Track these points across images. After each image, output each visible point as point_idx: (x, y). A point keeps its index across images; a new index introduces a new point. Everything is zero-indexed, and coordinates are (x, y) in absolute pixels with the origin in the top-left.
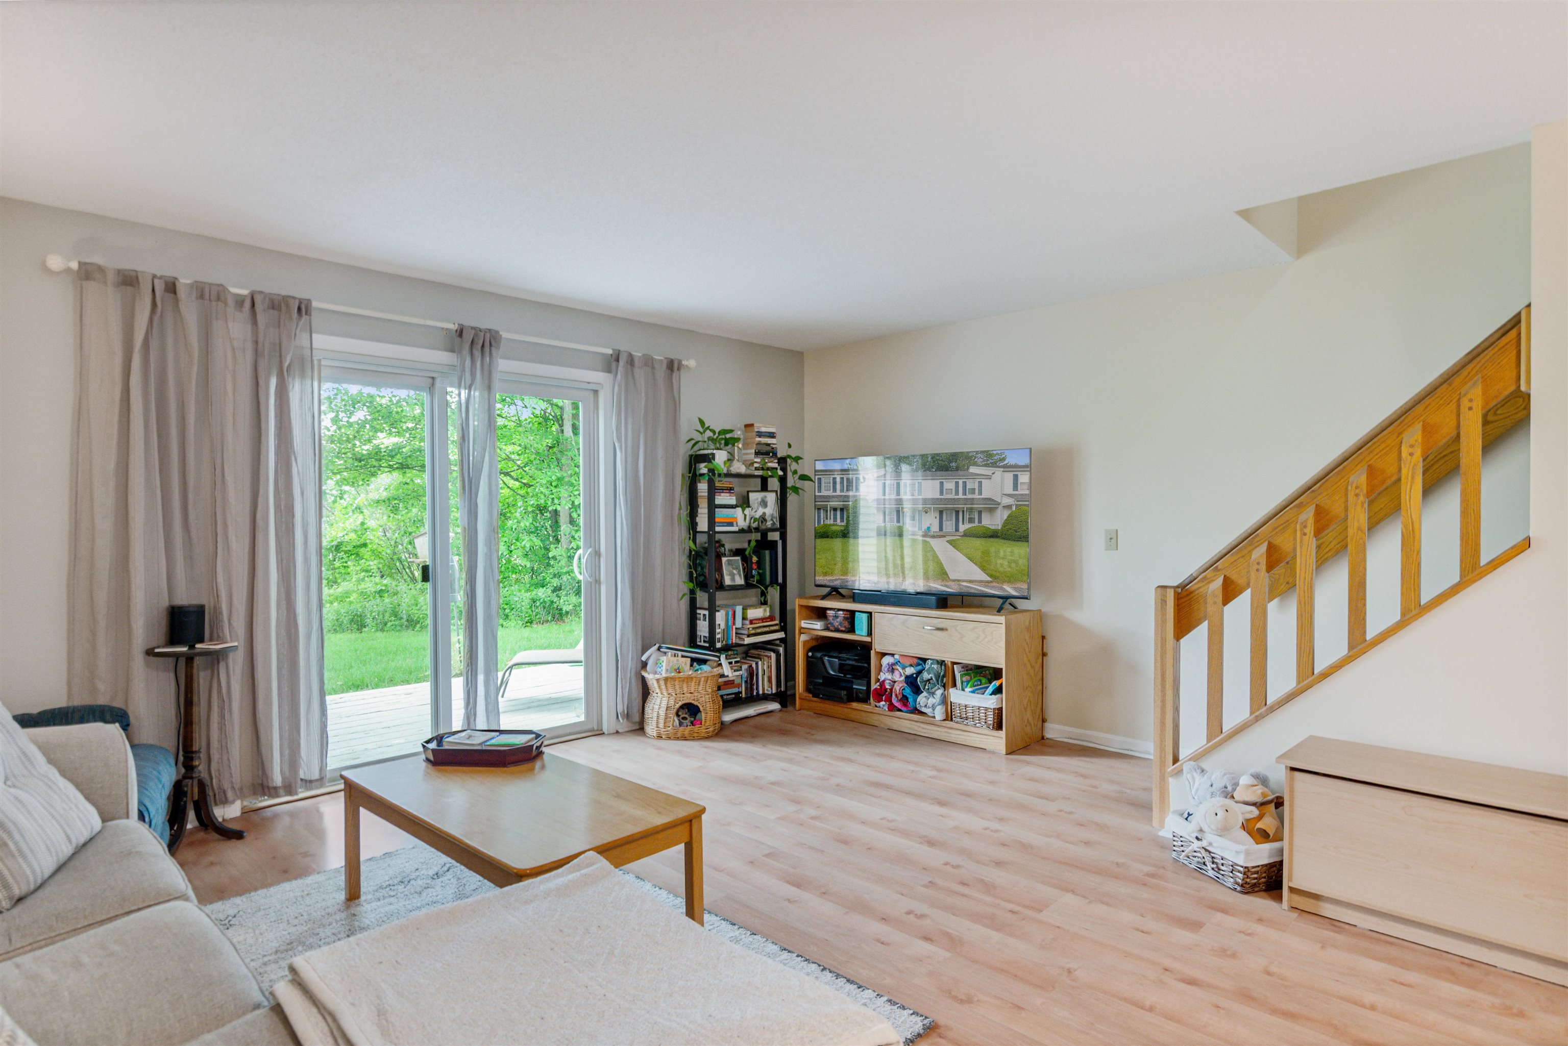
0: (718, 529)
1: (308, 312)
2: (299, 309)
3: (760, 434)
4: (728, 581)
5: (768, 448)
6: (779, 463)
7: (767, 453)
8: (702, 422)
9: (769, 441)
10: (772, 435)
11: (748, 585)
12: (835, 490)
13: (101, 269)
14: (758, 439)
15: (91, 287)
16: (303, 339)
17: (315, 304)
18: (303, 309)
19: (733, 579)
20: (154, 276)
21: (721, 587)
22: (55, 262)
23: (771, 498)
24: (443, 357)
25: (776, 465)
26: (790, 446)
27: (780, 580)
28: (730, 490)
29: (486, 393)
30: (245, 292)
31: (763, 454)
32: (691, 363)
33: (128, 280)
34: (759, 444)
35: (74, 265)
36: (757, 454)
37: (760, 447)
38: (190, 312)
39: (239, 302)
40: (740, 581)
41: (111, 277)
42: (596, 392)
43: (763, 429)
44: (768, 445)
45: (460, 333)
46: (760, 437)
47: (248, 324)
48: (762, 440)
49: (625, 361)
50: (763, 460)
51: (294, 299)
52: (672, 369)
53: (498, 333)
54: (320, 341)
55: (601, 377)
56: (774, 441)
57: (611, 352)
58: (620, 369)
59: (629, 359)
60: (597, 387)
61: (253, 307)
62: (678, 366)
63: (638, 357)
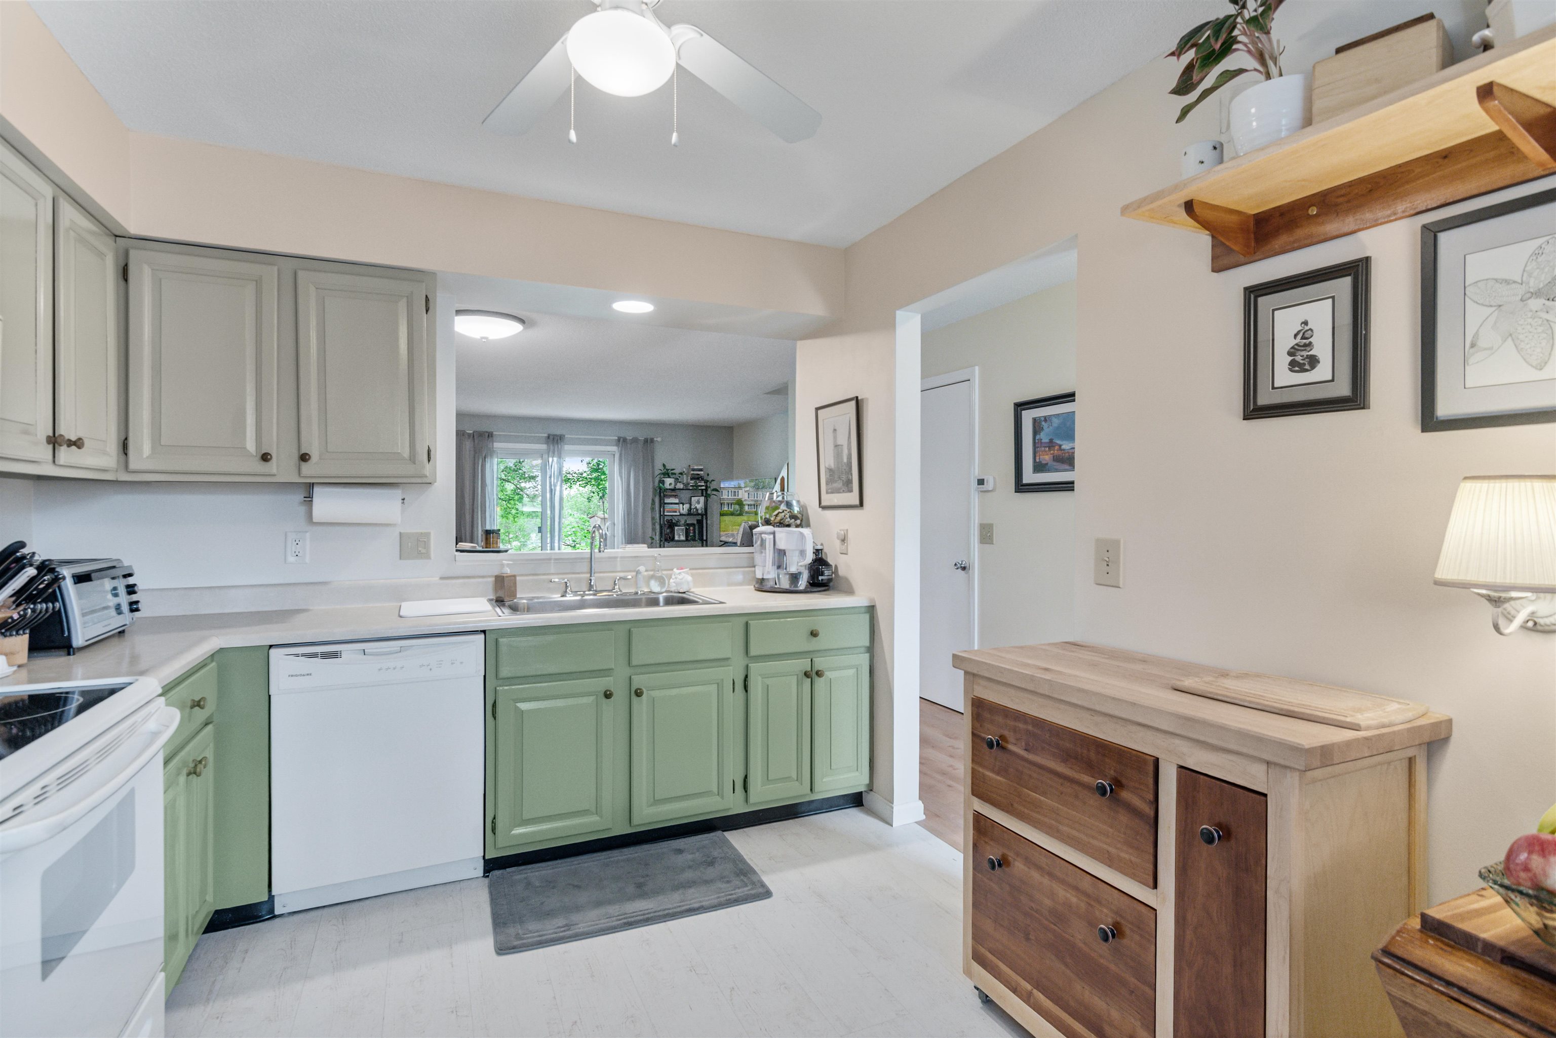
0: (666, 514)
1: (492, 436)
2: (489, 436)
3: (694, 470)
4: (676, 538)
5: (698, 476)
6: (705, 483)
7: (698, 479)
8: (664, 465)
9: (699, 473)
10: (701, 470)
11: (687, 540)
12: (728, 496)
14: (692, 472)
16: (490, 444)
17: (494, 433)
18: (490, 435)
19: (679, 537)
21: (673, 539)
23: (702, 499)
24: (544, 447)
26: (708, 475)
27: (705, 538)
28: (675, 496)
29: (559, 458)
30: (471, 432)
31: (695, 479)
32: (659, 439)
34: (693, 474)
36: (691, 479)
37: (693, 476)
39: (469, 435)
40: (683, 538)
42: (614, 455)
43: (696, 467)
44: (699, 474)
45: (549, 437)
47: (472, 443)
48: (695, 472)
49: (622, 441)
50: (696, 482)
51: (487, 432)
52: (649, 442)
53: (564, 436)
54: (496, 445)
55: (614, 449)
56: (702, 473)
57: (617, 438)
58: (620, 445)
59: (625, 440)
60: (614, 453)
61: (474, 436)
62: (652, 441)
63: (630, 439)
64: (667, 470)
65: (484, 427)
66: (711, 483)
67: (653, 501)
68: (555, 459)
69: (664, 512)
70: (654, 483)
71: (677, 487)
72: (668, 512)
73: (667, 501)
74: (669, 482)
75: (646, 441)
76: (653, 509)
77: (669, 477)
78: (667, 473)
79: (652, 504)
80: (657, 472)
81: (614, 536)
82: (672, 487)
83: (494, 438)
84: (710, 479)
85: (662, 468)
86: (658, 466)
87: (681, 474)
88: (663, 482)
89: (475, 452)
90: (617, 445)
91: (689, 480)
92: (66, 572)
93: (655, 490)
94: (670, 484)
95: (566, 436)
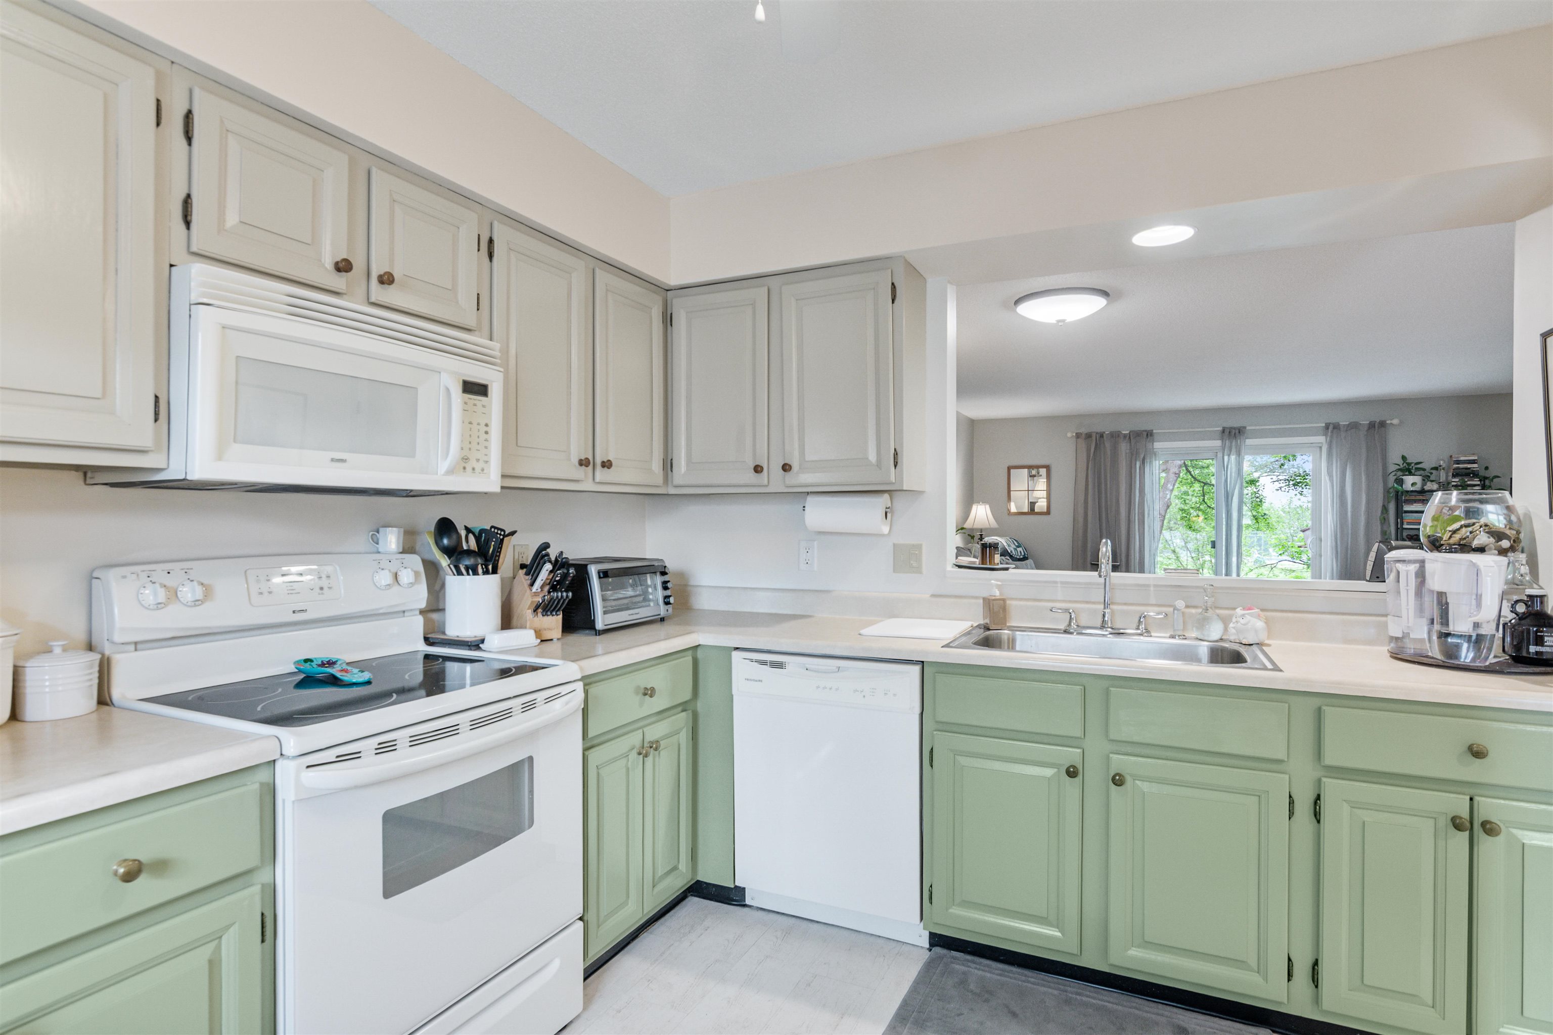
0: (1405, 526)
1: (1152, 436)
2: (1147, 435)
3: (1458, 462)
5: (1468, 471)
6: (1481, 481)
7: (1467, 475)
8: (1404, 458)
9: (1469, 466)
10: (1473, 462)
13: (1081, 434)
14: (1457, 466)
15: (1079, 440)
16: (1149, 445)
17: (1154, 431)
18: (1149, 434)
20: (1097, 433)
22: (1069, 435)
24: (1218, 443)
25: (1479, 483)
26: (1487, 468)
28: (1423, 501)
29: (1238, 458)
30: (1128, 432)
31: (1461, 476)
32: (1395, 422)
33: (1089, 436)
34: (1458, 468)
35: (1074, 434)
36: (1454, 476)
37: (1458, 471)
38: (1108, 445)
39: (1125, 436)
41: (1083, 435)
42: (1321, 448)
43: (1462, 459)
44: (1469, 468)
45: (1223, 431)
46: (1458, 464)
47: (1129, 444)
48: (1461, 466)
49: (1332, 429)
50: (1463, 479)
51: (1146, 431)
52: (1378, 428)
53: (1245, 428)
54: (1157, 445)
55: (1321, 439)
56: (1475, 465)
57: (1324, 425)
58: (1329, 434)
59: (1336, 427)
60: (1320, 445)
61: (1130, 438)
62: (1383, 424)
63: (1344, 425)
64: (1409, 464)
65: (1142, 425)
66: (1492, 480)
67: (1385, 509)
68: (1233, 457)
69: (1402, 524)
70: (1385, 482)
71: (1426, 488)
72: (1408, 523)
73: (1407, 508)
74: (1411, 482)
75: (1372, 425)
76: (1384, 520)
77: (1411, 474)
78: (1408, 469)
79: (1382, 513)
80: (1392, 468)
81: (1321, 556)
82: (1418, 487)
83: (1156, 437)
84: (1491, 473)
85: (1400, 462)
86: (1394, 459)
87: (1436, 469)
88: (1400, 482)
89: (1132, 454)
90: (1325, 435)
91: (1450, 478)
92: (593, 570)
93: (1387, 491)
94: (1413, 484)
95: (1248, 428)
